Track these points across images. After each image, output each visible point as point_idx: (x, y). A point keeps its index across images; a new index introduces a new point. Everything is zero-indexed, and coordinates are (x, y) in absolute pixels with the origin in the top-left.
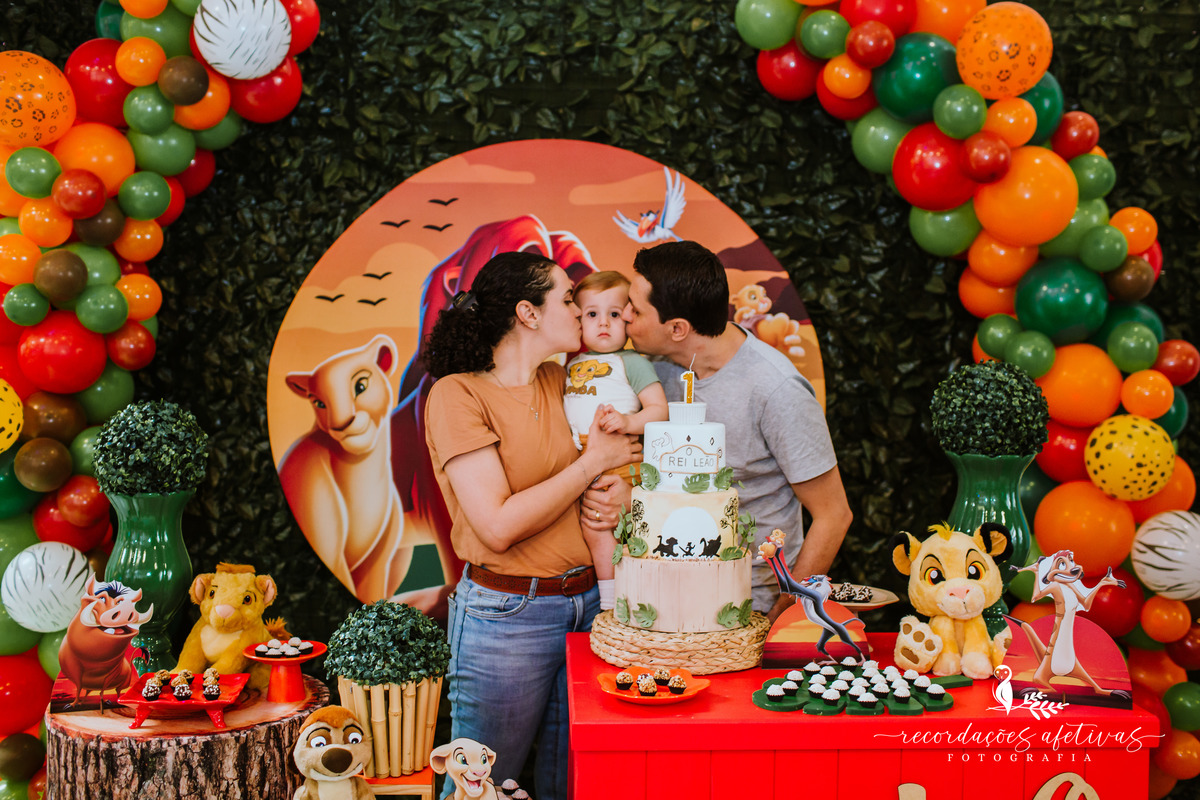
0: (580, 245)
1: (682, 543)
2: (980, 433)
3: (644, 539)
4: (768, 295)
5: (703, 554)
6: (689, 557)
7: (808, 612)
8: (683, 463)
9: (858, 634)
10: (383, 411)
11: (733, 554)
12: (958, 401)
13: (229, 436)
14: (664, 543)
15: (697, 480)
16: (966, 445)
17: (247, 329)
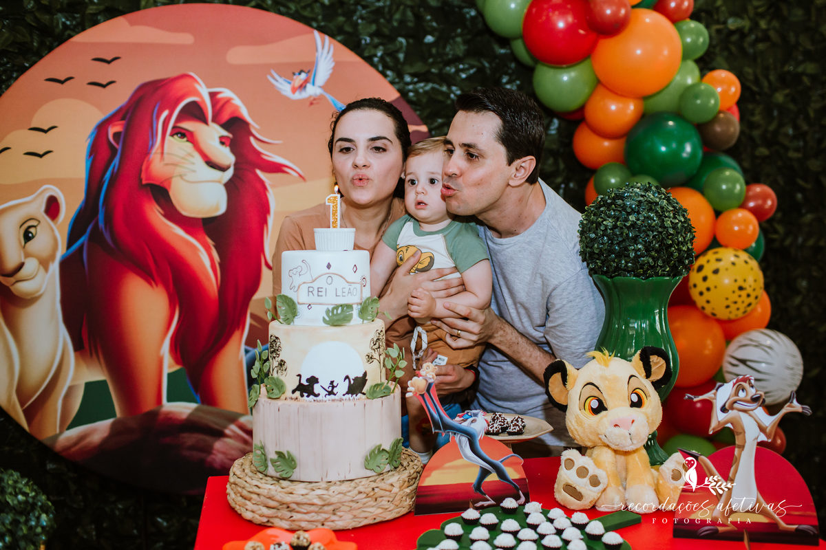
0: (237, 101)
1: (324, 382)
2: (632, 255)
3: (282, 378)
5: (347, 393)
6: (332, 396)
7: (463, 451)
8: (323, 294)
9: (516, 470)
10: (52, 257)
11: (380, 392)
12: (609, 223)
14: (304, 382)
15: (339, 311)
16: (618, 268)
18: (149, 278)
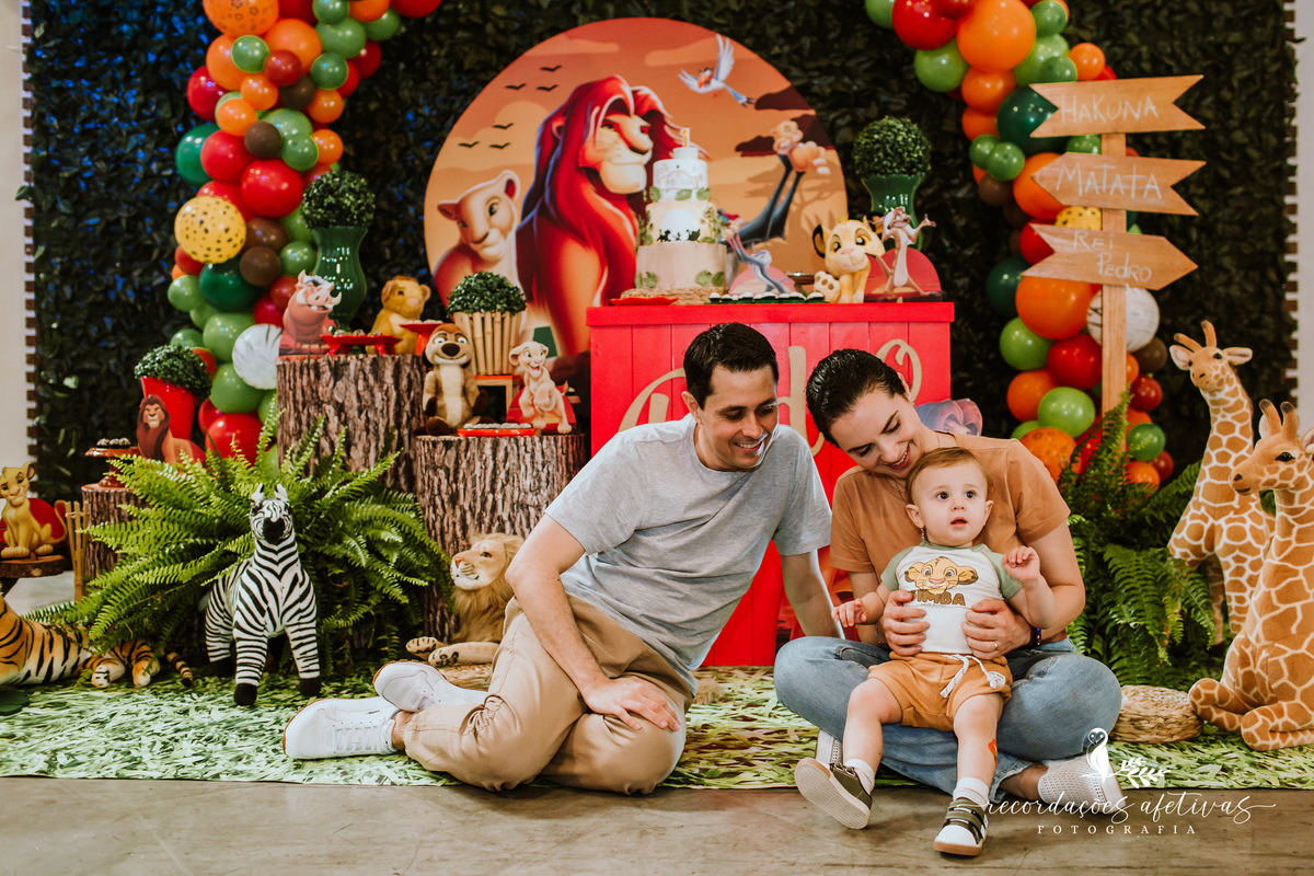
0: (654, 97)
1: (675, 234)
4: (800, 128)
5: (688, 240)
6: (679, 242)
7: (756, 274)
8: (674, 184)
10: (510, 228)
11: (708, 240)
13: (397, 265)
14: (663, 233)
15: (684, 193)
17: (408, 183)
18: (584, 242)
